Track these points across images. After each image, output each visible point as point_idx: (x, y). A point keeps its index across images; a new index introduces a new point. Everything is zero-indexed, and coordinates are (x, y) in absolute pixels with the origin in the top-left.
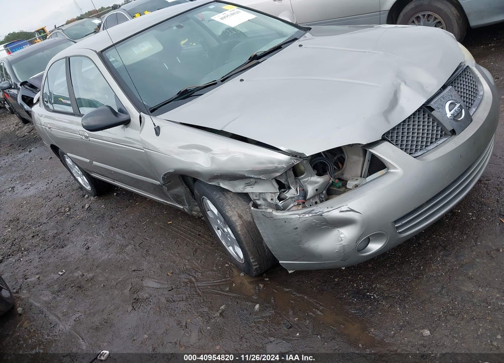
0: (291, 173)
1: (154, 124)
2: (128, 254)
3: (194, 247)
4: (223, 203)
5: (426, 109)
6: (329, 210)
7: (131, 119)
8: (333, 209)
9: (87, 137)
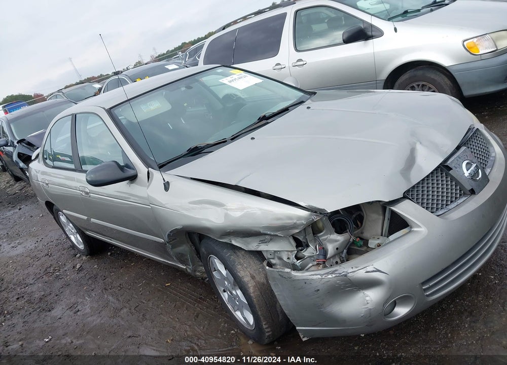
0: (310, 230)
1: (164, 179)
2: (122, 319)
3: (195, 311)
4: (235, 262)
5: (444, 168)
6: (354, 270)
7: (139, 174)
8: (358, 269)
9: (87, 193)
